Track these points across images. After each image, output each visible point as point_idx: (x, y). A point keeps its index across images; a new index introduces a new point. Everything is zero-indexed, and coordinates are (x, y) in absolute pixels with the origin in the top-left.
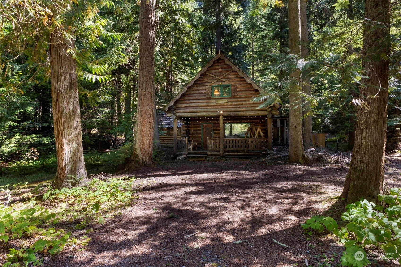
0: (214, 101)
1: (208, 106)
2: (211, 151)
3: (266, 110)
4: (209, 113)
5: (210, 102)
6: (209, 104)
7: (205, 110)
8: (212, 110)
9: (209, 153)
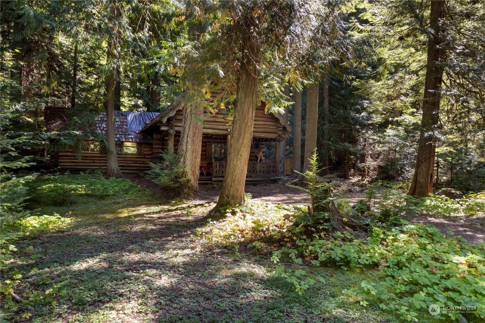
0: (222, 116)
1: (215, 122)
2: (215, 177)
3: (276, 133)
4: (216, 131)
5: (218, 117)
6: (217, 120)
7: (212, 126)
8: (220, 127)
9: (214, 179)
